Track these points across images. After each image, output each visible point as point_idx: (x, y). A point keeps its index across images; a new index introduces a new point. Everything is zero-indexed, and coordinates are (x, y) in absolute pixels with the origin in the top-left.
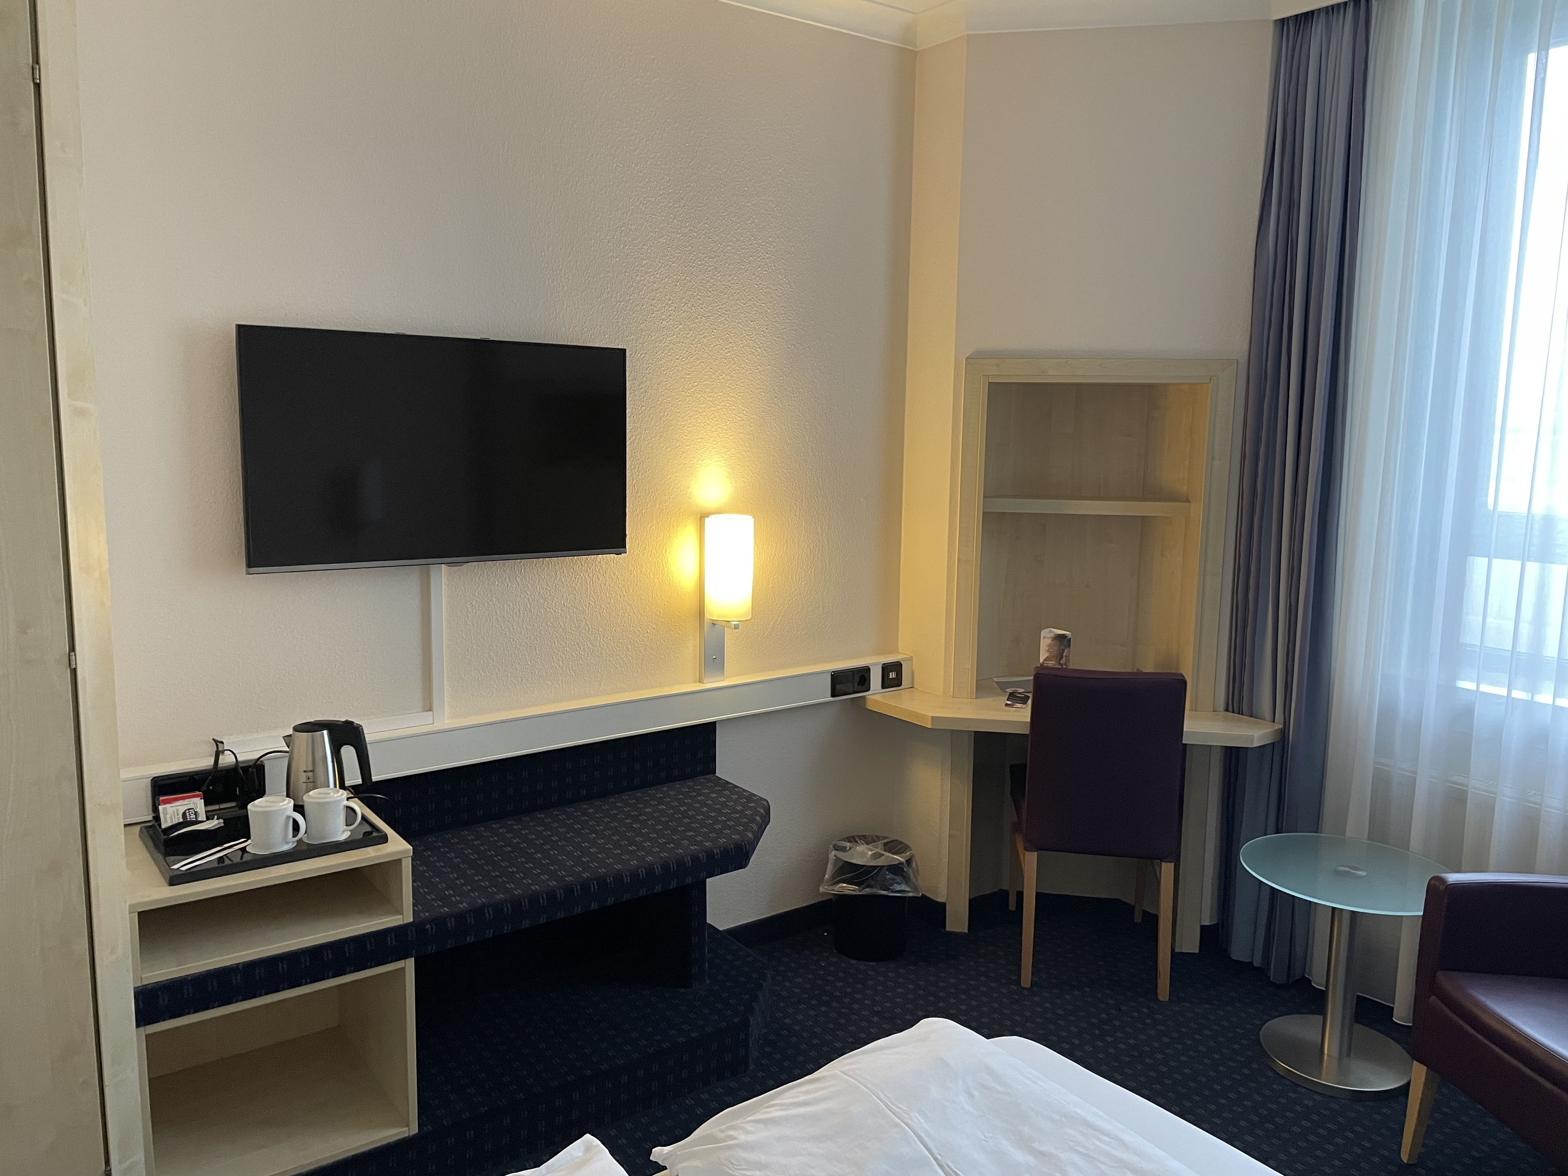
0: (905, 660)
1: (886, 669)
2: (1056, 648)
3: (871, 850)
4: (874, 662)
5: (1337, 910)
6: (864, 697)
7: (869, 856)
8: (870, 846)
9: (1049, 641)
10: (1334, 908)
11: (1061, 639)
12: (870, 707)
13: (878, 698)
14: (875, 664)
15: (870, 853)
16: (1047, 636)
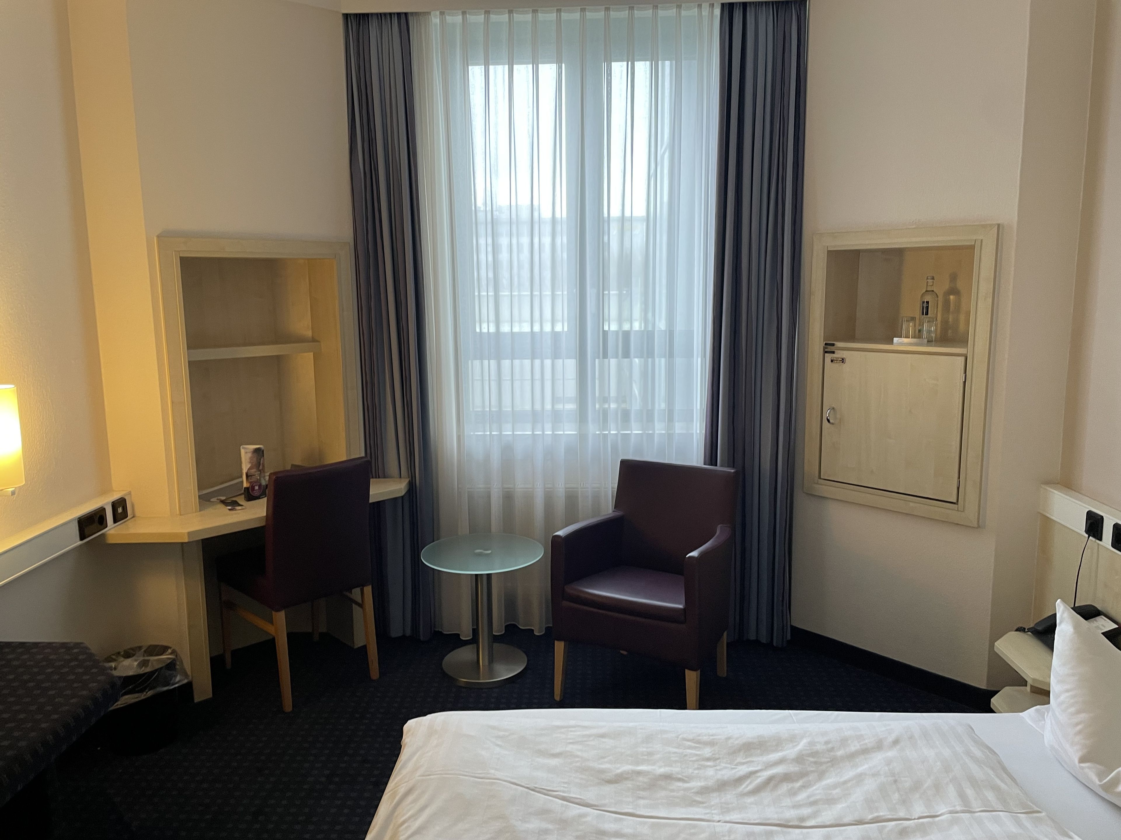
0: (126, 495)
1: (115, 505)
2: (255, 459)
3: (136, 660)
4: (105, 501)
5: (479, 576)
6: (103, 534)
7: (135, 666)
8: (134, 658)
9: (250, 455)
10: (476, 575)
11: (257, 451)
12: (111, 541)
13: (112, 532)
14: (107, 504)
15: (136, 663)
16: (246, 452)
